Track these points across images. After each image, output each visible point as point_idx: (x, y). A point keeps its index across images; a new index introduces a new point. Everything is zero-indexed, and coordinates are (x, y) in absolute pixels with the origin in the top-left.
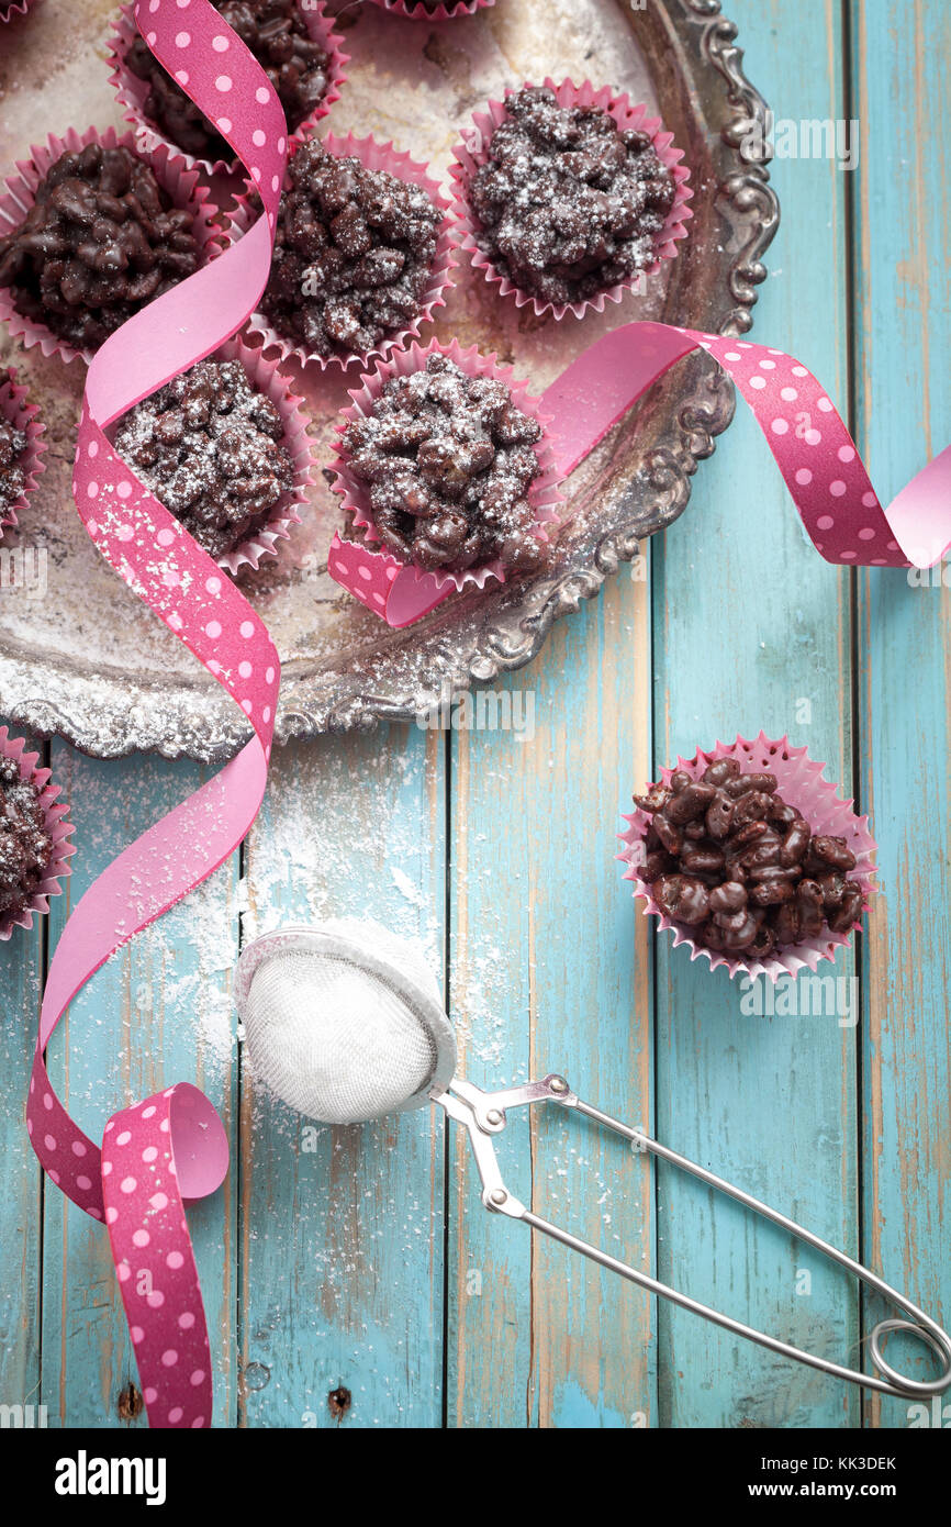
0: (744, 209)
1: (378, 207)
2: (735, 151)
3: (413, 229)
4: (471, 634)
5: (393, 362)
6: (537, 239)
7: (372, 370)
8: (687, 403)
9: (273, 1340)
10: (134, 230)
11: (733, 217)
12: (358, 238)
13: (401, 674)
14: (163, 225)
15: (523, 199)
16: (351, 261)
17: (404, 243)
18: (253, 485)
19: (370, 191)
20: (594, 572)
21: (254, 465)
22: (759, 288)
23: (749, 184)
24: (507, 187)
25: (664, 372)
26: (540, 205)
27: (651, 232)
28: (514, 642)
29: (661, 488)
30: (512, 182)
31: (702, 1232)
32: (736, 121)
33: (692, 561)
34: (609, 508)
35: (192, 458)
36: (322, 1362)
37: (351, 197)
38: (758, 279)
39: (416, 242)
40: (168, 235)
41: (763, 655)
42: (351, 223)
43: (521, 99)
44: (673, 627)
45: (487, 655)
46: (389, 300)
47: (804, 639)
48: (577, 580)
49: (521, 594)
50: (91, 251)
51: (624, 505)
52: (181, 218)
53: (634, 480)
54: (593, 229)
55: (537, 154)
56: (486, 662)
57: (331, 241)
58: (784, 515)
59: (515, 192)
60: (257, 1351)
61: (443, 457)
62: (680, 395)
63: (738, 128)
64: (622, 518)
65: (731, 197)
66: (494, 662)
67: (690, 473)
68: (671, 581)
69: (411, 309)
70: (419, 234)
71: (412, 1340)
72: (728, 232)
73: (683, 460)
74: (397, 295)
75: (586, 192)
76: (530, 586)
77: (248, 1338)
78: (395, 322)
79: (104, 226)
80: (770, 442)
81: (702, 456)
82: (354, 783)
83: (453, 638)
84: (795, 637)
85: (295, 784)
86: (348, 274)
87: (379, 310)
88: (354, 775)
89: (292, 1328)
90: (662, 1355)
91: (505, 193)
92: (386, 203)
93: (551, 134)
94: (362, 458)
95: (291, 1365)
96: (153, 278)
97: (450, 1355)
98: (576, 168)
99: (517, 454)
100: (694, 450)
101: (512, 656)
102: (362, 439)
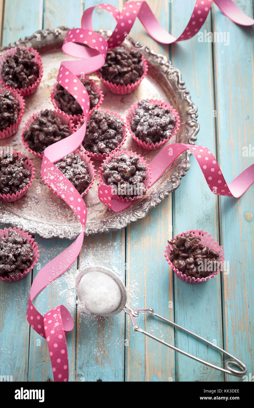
0: (192, 127)
1: (109, 120)
2: (190, 116)
3: (118, 125)
4: (131, 213)
5: (113, 154)
6: (145, 127)
7: (108, 156)
8: (179, 165)
9: (84, 369)
10: (56, 126)
11: (189, 128)
12: (105, 126)
13: (115, 221)
14: (62, 127)
15: (142, 121)
16: (104, 132)
17: (115, 129)
18: (81, 176)
19: (108, 116)
20: (159, 199)
21: (81, 172)
22: (195, 142)
23: (193, 122)
24: (139, 118)
25: (174, 160)
26: (146, 121)
27: (171, 129)
28: (141, 214)
29: (174, 182)
30: (140, 117)
31: (186, 344)
32: (190, 110)
33: (182, 202)
34: (162, 187)
35: (68, 171)
36: (95, 374)
37: (104, 118)
38: (195, 140)
39: (118, 128)
40: (63, 129)
41: (198, 221)
42: (104, 123)
43: (142, 102)
44: (177, 215)
45: (134, 216)
46: (112, 142)
47: (207, 218)
48: (155, 201)
49: (142, 205)
50: (45, 129)
51: (165, 186)
52: (66, 126)
53: (167, 181)
54: (158, 125)
55: (145, 112)
56: (134, 218)
57: (100, 128)
58: (202, 192)
59: (140, 119)
60: (80, 371)
61: (124, 168)
62: (178, 164)
63: (190, 111)
64: (165, 188)
65: (189, 124)
66: (136, 218)
67: (180, 179)
68: (177, 206)
69: (117, 143)
70: (119, 126)
71: (117, 368)
72: (188, 131)
73: (179, 176)
74: (114, 141)
75: (156, 117)
76: (144, 203)
77: (78, 369)
78: (114, 147)
79: (49, 124)
80: (197, 159)
81: (183, 176)
82: (104, 249)
83: (127, 214)
84: (205, 217)
85: (90, 249)
86: (103, 136)
87: (110, 144)
88: (104, 247)
89: (88, 366)
90: (176, 371)
91: (139, 120)
92: (112, 119)
93: (148, 107)
94: (106, 172)
95: (88, 374)
96: (60, 138)
97: (126, 371)
98: (154, 113)
99: (141, 173)
100: (181, 174)
101: (140, 217)
102: (106, 168)
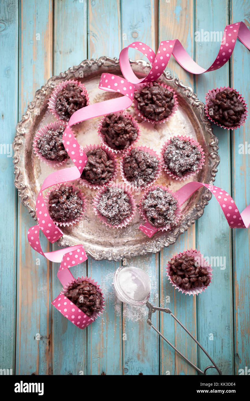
0: (213, 159)
1: (148, 162)
2: (212, 148)
3: (154, 165)
4: (164, 238)
5: (150, 189)
6: (177, 166)
7: (146, 190)
8: (203, 195)
9: (129, 363)
10: (103, 165)
11: (211, 160)
12: (144, 167)
13: (152, 245)
14: (108, 163)
15: (174, 159)
16: (142, 171)
17: (152, 167)
18: (125, 213)
19: (146, 158)
20: (186, 226)
21: (125, 209)
22: (216, 173)
23: (215, 154)
24: (171, 157)
25: (198, 189)
26: (177, 160)
27: (197, 164)
28: (172, 239)
29: (198, 211)
30: (172, 155)
31: (206, 345)
32: (212, 142)
33: (204, 222)
34: (189, 214)
35: (114, 208)
36: (137, 368)
37: (143, 160)
38: (216, 172)
39: (155, 167)
40: (109, 165)
41: (216, 239)
42: (143, 164)
43: (174, 140)
44: (200, 234)
45: (167, 242)
46: (149, 177)
47: (223, 236)
48: (183, 228)
49: (173, 230)
50: (95, 170)
51: (192, 214)
52: (111, 162)
53: (193, 209)
54: (187, 165)
55: (176, 150)
56: (167, 243)
57: (139, 167)
58: (220, 213)
59: (173, 157)
60: (126, 366)
61: (160, 209)
62: (202, 193)
63: (212, 143)
64: (191, 216)
65: (211, 156)
66: (168, 243)
67: (204, 208)
68: (199, 225)
69: (153, 179)
70: (155, 166)
71: (154, 364)
72: (210, 163)
73: (203, 206)
74: (151, 177)
75: (186, 158)
76: (175, 229)
77: (124, 363)
78: (150, 181)
79: (98, 165)
81: (206, 205)
82: (142, 262)
83: (161, 238)
84: (221, 235)
85: (132, 262)
86: (142, 173)
87: (148, 179)
88: (142, 261)
89: (132, 362)
91: (171, 158)
92: (149, 161)
93: (179, 147)
94: (145, 207)
95: (132, 369)
97: (161, 367)
98: (184, 154)
99: (173, 206)
100: (205, 204)
101: (172, 242)
102: (145, 204)
